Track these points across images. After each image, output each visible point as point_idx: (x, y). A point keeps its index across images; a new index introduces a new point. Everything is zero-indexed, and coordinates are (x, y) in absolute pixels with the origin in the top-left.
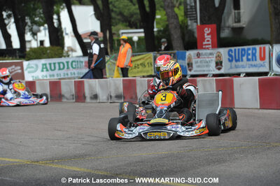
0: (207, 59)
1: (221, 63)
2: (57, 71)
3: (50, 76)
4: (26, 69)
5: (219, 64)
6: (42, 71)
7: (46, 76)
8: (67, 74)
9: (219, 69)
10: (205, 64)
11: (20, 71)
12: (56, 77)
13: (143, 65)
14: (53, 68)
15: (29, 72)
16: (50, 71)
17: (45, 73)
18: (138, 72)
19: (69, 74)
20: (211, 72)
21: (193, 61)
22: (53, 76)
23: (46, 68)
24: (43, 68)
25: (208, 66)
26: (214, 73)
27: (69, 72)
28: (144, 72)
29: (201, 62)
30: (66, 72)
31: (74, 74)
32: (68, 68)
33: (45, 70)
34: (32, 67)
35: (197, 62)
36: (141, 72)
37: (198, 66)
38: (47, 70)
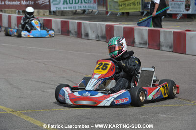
0: (179, 3)
1: (189, 6)
2: (74, 5)
3: (69, 8)
4: (52, 3)
5: (187, 7)
6: (64, 4)
7: (66, 8)
8: (81, 7)
9: (188, 10)
10: (178, 6)
11: (48, 3)
12: (73, 9)
13: (134, 4)
14: (71, 2)
15: (54, 5)
16: (69, 5)
17: (65, 6)
18: (130, 9)
19: (82, 7)
20: (181, 13)
21: (170, 3)
22: (71, 8)
23: (66, 2)
24: (64, 2)
25: (179, 8)
26: (184, 13)
27: (82, 6)
28: (134, 9)
29: (175, 4)
30: (80, 6)
31: (86, 7)
32: (82, 3)
33: (65, 3)
34: (56, 1)
35: (171, 5)
36: (132, 9)
37: (173, 8)
38: (67, 4)
